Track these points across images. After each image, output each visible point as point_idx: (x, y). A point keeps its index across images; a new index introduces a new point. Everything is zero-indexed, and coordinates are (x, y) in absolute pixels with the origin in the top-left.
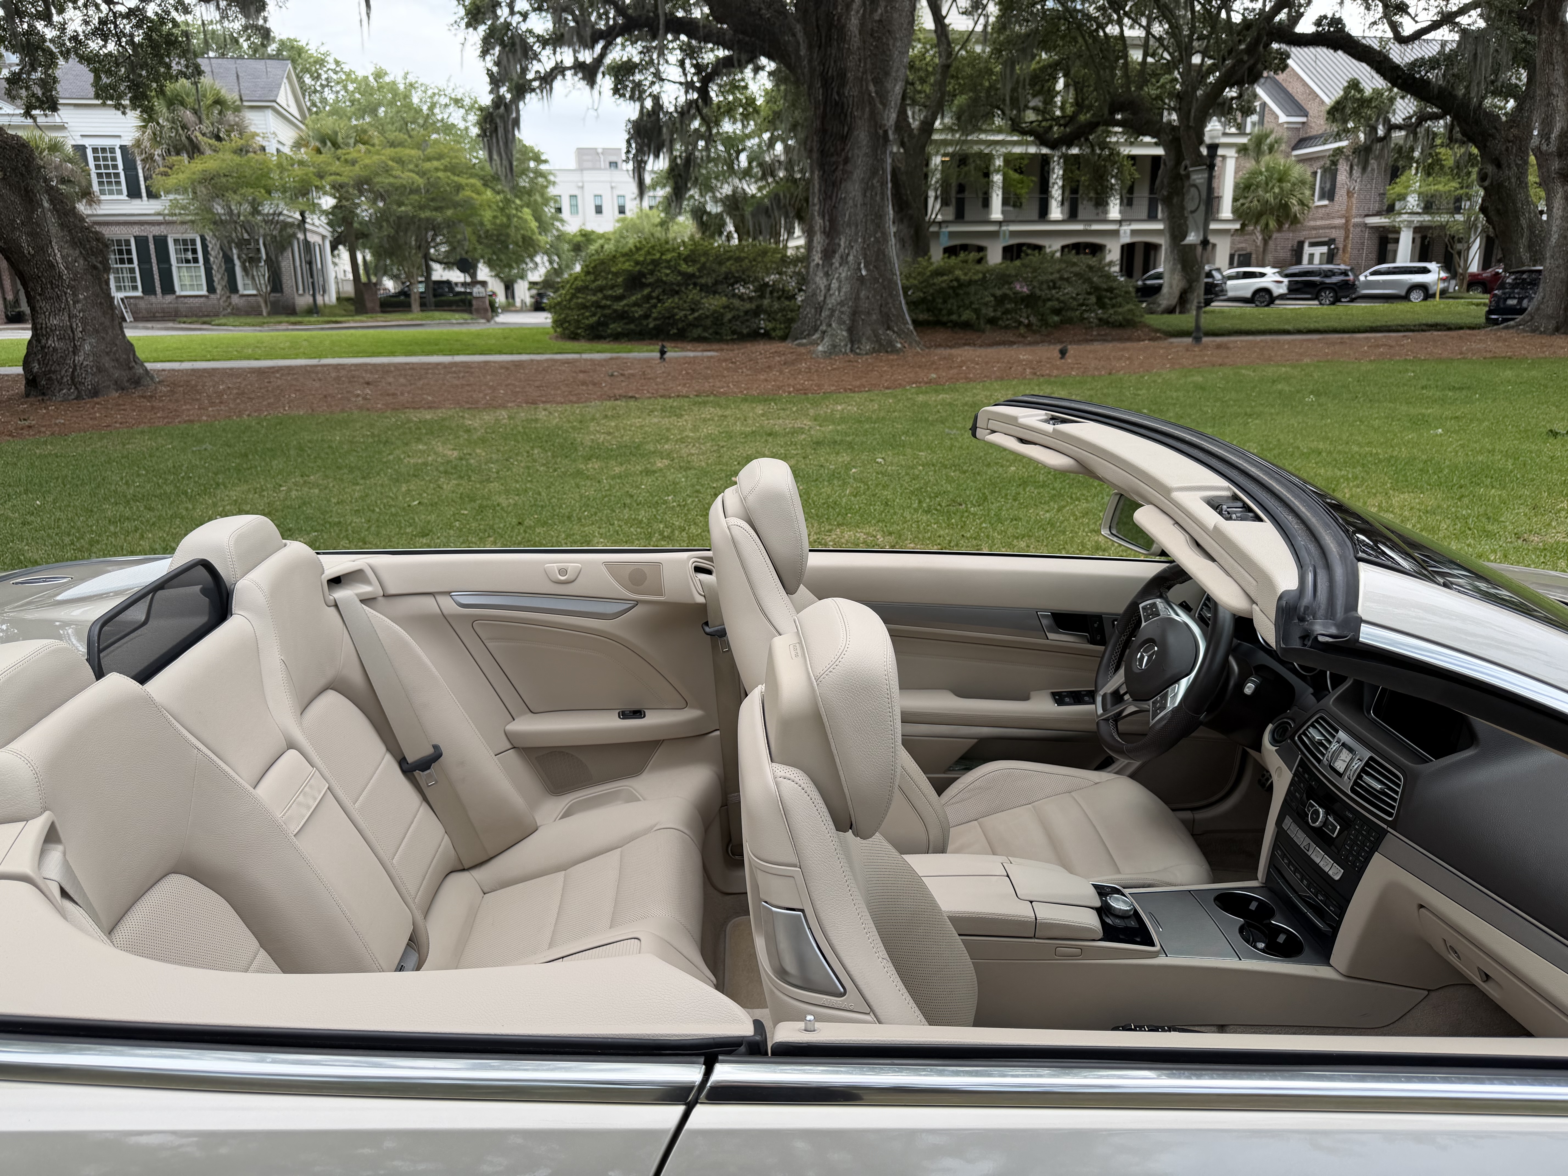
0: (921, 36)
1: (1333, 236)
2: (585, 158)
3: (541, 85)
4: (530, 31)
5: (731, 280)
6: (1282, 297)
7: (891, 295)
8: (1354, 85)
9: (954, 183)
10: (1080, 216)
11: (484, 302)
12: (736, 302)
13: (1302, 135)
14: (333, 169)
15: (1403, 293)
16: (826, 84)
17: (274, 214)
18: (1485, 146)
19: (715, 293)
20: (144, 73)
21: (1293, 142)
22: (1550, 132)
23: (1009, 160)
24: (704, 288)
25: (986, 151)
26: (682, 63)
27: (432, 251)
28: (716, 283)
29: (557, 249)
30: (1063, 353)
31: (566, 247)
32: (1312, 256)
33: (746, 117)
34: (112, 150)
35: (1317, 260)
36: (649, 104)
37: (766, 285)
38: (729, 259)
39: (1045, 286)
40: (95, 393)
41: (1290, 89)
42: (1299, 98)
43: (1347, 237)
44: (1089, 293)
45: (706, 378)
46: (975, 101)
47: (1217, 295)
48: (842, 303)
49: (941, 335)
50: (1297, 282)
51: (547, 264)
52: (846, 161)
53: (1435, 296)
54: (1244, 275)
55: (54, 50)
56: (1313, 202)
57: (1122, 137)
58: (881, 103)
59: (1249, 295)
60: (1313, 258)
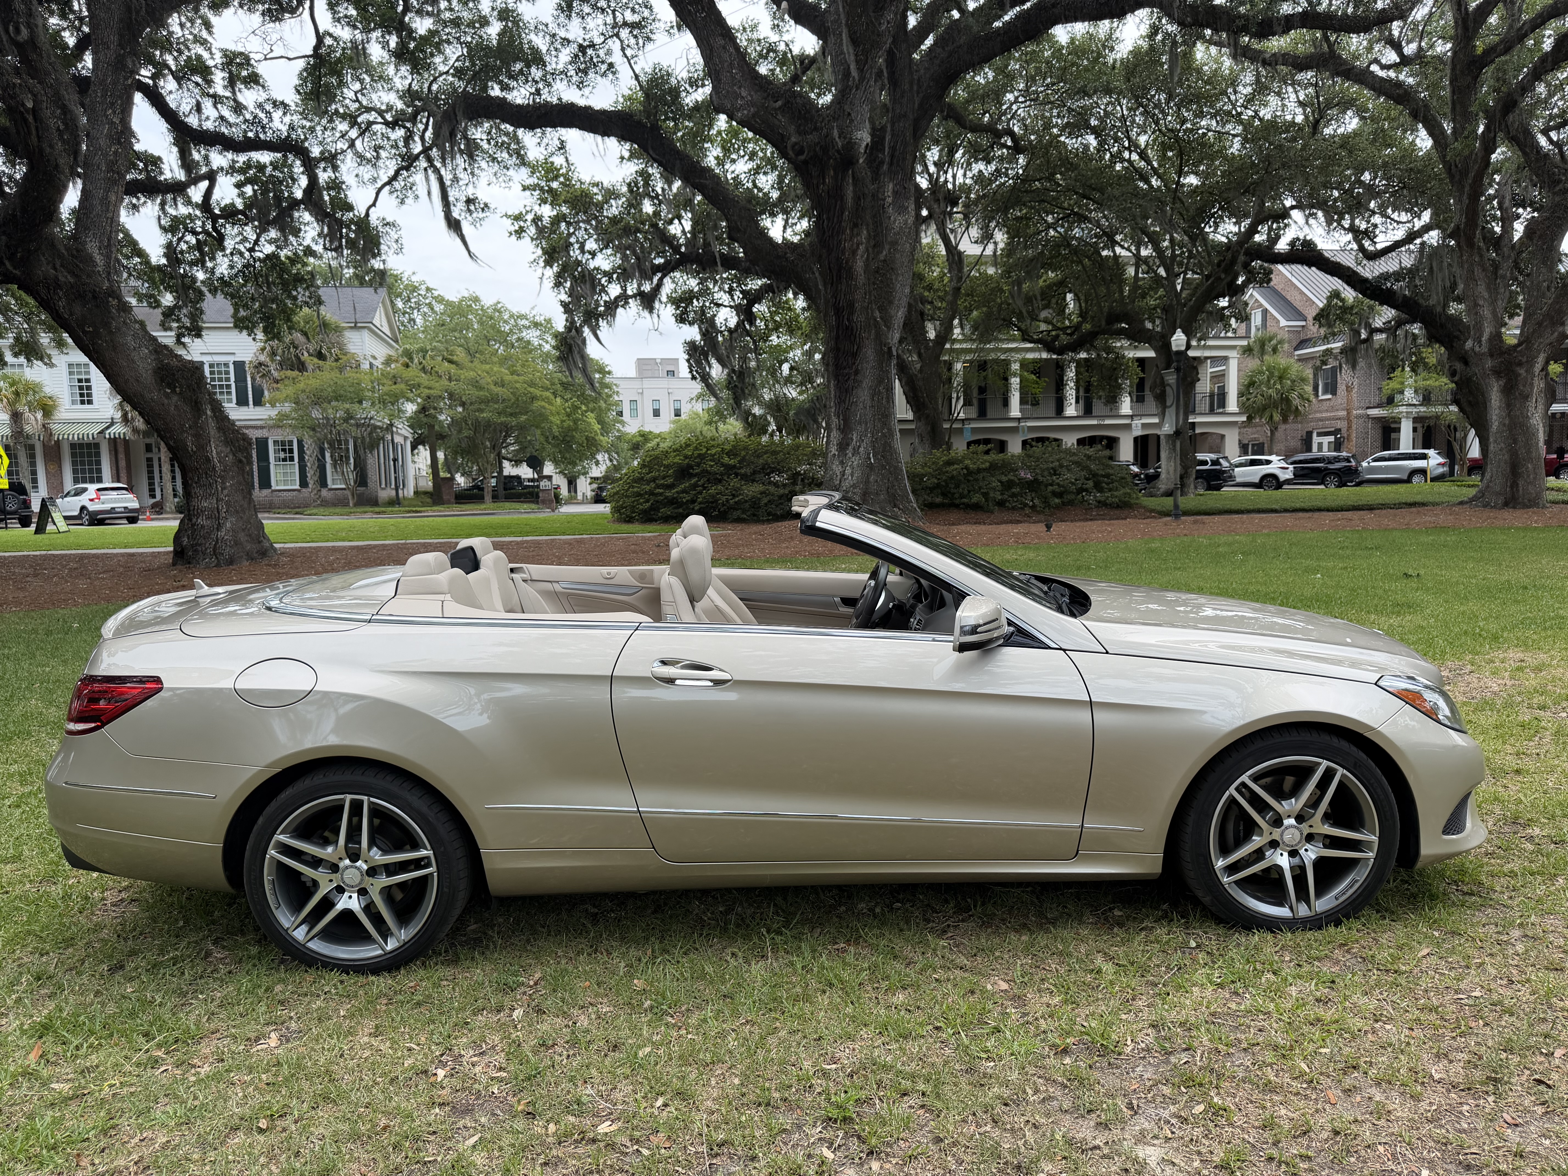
0: (937, 262)
1: (1339, 427)
2: (645, 367)
3: (606, 311)
4: (598, 268)
5: (768, 470)
6: (1288, 482)
7: (896, 479)
8: (1336, 294)
9: (974, 385)
10: (1095, 412)
11: (549, 494)
12: (772, 489)
13: (1303, 336)
15: (1405, 477)
16: (838, 311)
17: (366, 418)
18: (1452, 346)
19: (753, 481)
20: (274, 306)
21: (1295, 344)
22: (1481, 336)
23: (1024, 364)
24: (744, 477)
25: (1002, 357)
27: (503, 451)
28: (754, 473)
29: (616, 448)
31: (626, 446)
32: (1320, 445)
33: (790, 331)
34: (226, 365)
35: (1325, 447)
37: (798, 473)
38: (766, 453)
39: (1046, 473)
40: (231, 562)
41: (1288, 297)
42: (1298, 304)
43: (1350, 427)
44: (1088, 479)
45: (737, 547)
46: (988, 316)
47: (1226, 481)
48: (854, 486)
49: (954, 515)
50: (1303, 468)
51: (608, 462)
52: (857, 372)
53: (1433, 480)
54: (1253, 463)
55: (204, 289)
56: (1317, 395)
57: (1126, 343)
58: (886, 326)
59: (1257, 481)
60: (1322, 446)
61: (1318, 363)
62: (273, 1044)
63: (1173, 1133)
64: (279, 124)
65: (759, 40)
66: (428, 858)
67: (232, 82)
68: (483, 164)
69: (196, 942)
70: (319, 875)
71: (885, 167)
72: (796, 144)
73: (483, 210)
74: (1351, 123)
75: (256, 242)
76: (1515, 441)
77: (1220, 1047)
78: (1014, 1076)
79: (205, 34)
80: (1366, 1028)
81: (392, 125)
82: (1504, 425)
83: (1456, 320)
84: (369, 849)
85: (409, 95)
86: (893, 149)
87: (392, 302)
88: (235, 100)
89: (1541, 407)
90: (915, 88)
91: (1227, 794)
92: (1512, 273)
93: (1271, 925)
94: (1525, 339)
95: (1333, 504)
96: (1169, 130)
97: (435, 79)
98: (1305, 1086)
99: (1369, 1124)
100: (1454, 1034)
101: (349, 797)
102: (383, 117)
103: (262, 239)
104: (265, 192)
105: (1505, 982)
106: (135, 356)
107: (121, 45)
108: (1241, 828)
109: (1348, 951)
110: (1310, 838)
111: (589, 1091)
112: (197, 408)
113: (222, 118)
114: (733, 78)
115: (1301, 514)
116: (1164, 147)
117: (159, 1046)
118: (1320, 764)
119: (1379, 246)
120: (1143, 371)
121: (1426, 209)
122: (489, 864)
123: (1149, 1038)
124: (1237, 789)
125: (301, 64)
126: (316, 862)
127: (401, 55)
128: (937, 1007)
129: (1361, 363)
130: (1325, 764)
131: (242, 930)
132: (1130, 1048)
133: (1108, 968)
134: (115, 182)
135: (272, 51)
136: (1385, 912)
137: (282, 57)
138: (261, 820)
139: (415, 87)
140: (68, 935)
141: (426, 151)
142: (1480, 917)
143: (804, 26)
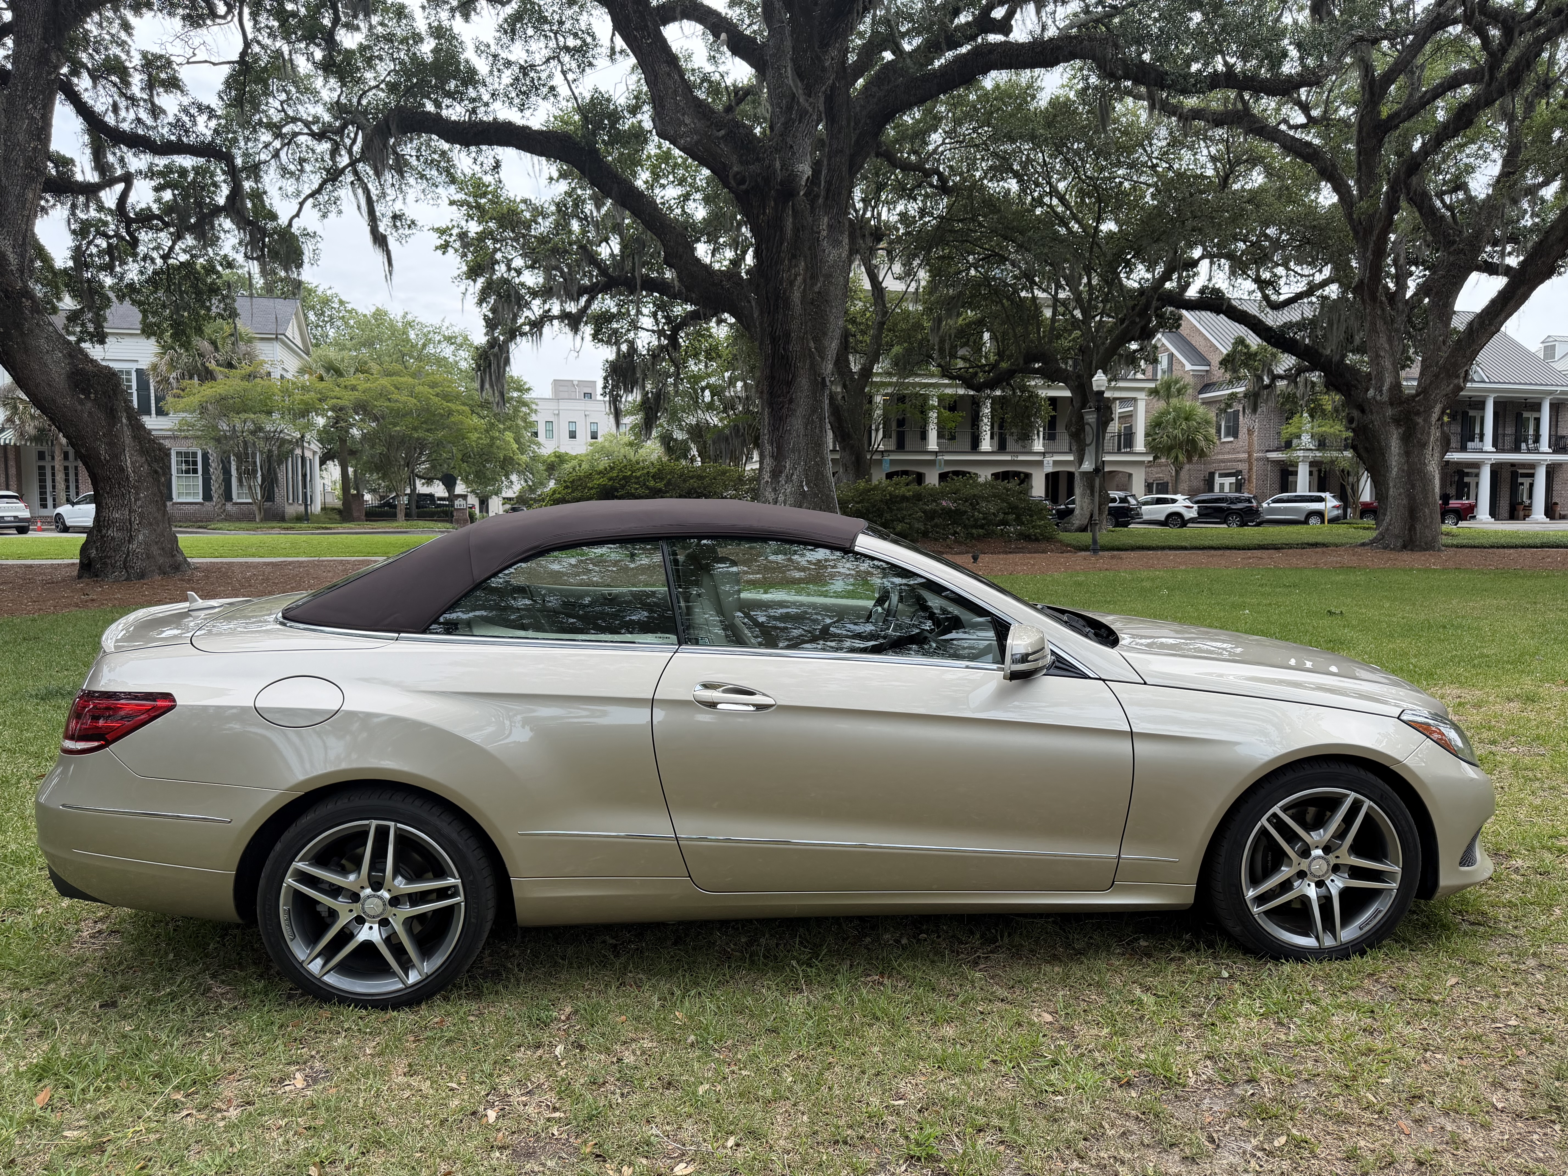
0: (862, 296)
1: (1240, 468)
2: (561, 389)
3: (531, 330)
4: (523, 284)
5: (694, 494)
6: (1192, 520)
8: (1240, 341)
9: (894, 417)
10: (1009, 448)
11: (464, 514)
13: (1206, 381)
14: (332, 394)
15: (1302, 518)
16: (774, 341)
17: (275, 431)
18: (1350, 395)
20: (186, 314)
21: (1199, 387)
22: (1382, 385)
23: (942, 399)
25: (922, 392)
26: (655, 315)
27: (415, 470)
29: (531, 468)
30: (975, 559)
31: (541, 466)
32: (1222, 486)
33: (709, 358)
34: (128, 373)
35: (1227, 489)
36: (624, 347)
38: (692, 478)
39: (968, 504)
40: (142, 576)
41: (1193, 343)
42: (1202, 349)
43: (1250, 469)
46: (909, 352)
47: (1133, 518)
50: (1207, 507)
51: (522, 482)
52: (791, 401)
53: (1331, 521)
54: (1159, 501)
55: (111, 295)
56: (1220, 439)
57: (1040, 382)
58: (820, 357)
59: (1163, 519)
60: (1224, 485)
61: (1223, 406)
62: (299, 1086)
63: (1261, 1166)
64: (204, 128)
65: (693, 70)
66: (455, 887)
67: (150, 85)
68: (412, 181)
69: (193, 977)
70: (340, 904)
71: (821, 201)
72: (738, 173)
73: (409, 227)
74: (1257, 178)
75: (171, 249)
76: (1413, 487)
77: (1283, 1077)
78: (1086, 1110)
79: (123, 35)
80: (1418, 1058)
81: (320, 136)
82: (1403, 471)
83: (1353, 370)
84: (394, 878)
85: (337, 108)
86: (829, 183)
87: (305, 315)
88: (153, 104)
89: (1437, 455)
90: (852, 124)
91: (1259, 824)
92: (1405, 327)
93: (1299, 955)
94: (1423, 390)
95: (1240, 543)
96: (1087, 177)
97: (365, 92)
98: (1376, 1116)
99: (1448, 1155)
100: (1503, 1063)
101: (374, 823)
102: (310, 129)
103: (177, 247)
104: (185, 198)
105: (1536, 1011)
106: (48, 359)
107: (45, 39)
108: (1269, 858)
109: (1377, 981)
110: (1336, 869)
111: (655, 1131)
112: (112, 415)
113: (139, 120)
114: (677, 105)
115: (1213, 552)
116: (1082, 193)
117: (177, 1088)
118: (1347, 796)
119: (1282, 298)
120: (1054, 409)
121: (1326, 264)
122: (518, 893)
123: (1208, 1070)
124: (1268, 820)
125: (226, 70)
126: (335, 891)
127: (328, 67)
128: (989, 1040)
129: (1263, 408)
130: (1353, 795)
131: (240, 964)
132: (1193, 1080)
133: (1148, 999)
134: (32, 179)
135: (194, 55)
136: (1403, 941)
137: (206, 62)
138: (278, 847)
139: (343, 100)
140: (48, 968)
141: (353, 163)
142: (1492, 946)
143: (743, 57)
